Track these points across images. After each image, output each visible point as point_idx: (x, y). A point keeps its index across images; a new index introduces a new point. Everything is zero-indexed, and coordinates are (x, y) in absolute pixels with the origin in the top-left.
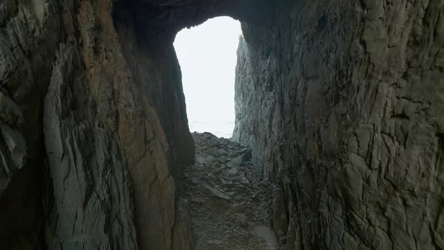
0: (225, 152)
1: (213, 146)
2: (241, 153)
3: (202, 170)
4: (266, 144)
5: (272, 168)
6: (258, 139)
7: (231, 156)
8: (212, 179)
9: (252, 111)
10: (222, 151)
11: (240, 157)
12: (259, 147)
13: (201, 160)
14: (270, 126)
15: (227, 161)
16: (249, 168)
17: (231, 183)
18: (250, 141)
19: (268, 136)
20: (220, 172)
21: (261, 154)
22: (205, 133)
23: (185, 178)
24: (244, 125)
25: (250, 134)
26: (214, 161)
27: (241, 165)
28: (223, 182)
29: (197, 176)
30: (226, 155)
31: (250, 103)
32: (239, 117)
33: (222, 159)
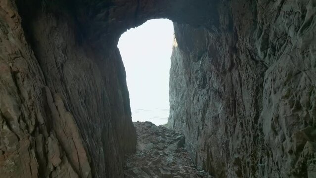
0: (163, 139)
1: (153, 134)
2: (176, 140)
3: (143, 160)
4: (199, 134)
5: (206, 157)
6: (191, 129)
7: (168, 143)
8: (151, 168)
9: (184, 104)
10: (160, 138)
11: (176, 144)
12: (192, 136)
13: (142, 146)
14: (203, 119)
15: (165, 148)
16: (184, 154)
17: (169, 173)
18: (183, 129)
19: (201, 128)
20: (159, 161)
21: (194, 143)
22: (146, 122)
23: (127, 168)
24: (177, 116)
25: (183, 122)
26: (153, 148)
27: (177, 151)
28: (162, 172)
29: (138, 166)
30: (164, 142)
31: (182, 97)
32: (172, 108)
33: (160, 145)
